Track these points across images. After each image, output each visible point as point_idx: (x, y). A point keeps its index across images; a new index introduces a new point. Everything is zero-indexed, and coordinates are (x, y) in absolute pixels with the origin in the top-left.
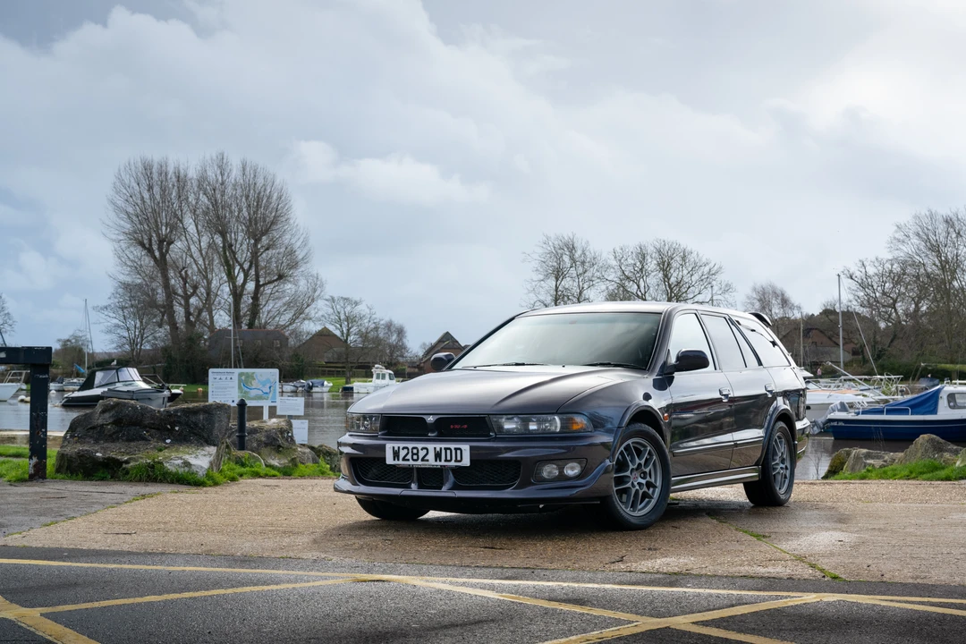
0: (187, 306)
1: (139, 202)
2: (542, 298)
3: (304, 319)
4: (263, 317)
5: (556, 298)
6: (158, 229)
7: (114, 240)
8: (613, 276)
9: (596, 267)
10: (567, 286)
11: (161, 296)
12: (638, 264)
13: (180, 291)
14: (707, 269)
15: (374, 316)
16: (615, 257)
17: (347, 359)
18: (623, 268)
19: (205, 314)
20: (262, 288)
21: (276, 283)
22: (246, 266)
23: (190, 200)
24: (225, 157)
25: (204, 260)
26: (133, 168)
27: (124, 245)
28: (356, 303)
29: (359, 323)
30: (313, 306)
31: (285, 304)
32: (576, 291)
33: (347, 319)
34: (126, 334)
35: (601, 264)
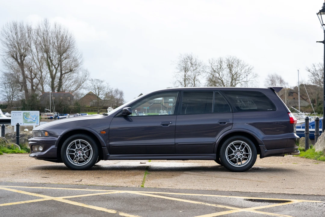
0: (32, 82)
1: (12, 39)
2: (179, 79)
3: (81, 88)
4: (63, 87)
5: (185, 79)
6: (20, 50)
7: (1, 55)
8: (209, 70)
9: (201, 67)
10: (189, 75)
11: (21, 79)
12: (219, 65)
13: (29, 77)
14: (247, 68)
15: (109, 87)
16: (210, 63)
17: (98, 104)
18: (213, 67)
19: (40, 86)
20: (63, 75)
21: (69, 73)
22: (56, 66)
23: (34, 38)
24: (47, 20)
25: (40, 63)
26: (9, 25)
27: (6, 57)
28: (102, 82)
29: (103, 90)
30: (85, 83)
31: (73, 82)
32: (193, 77)
33: (98, 88)
34: (6, 94)
35: (203, 65)
